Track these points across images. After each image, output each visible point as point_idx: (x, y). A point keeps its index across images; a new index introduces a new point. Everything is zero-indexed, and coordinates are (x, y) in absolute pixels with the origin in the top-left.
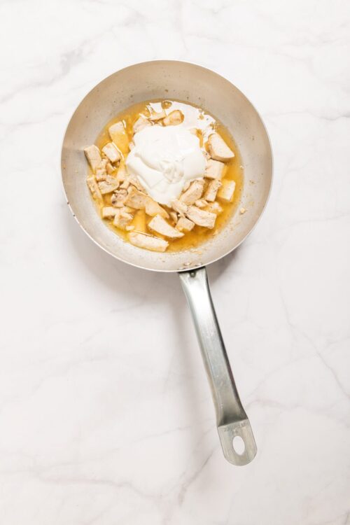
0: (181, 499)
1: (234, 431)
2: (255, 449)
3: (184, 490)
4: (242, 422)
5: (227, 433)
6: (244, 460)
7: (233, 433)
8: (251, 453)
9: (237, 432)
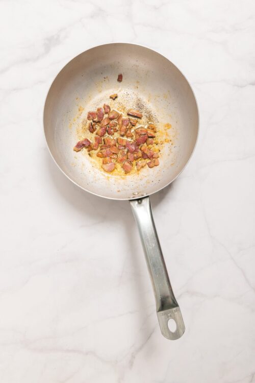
0: (131, 363)
1: (169, 315)
2: (184, 328)
3: (133, 357)
4: (174, 309)
5: (163, 317)
6: (176, 336)
7: (168, 316)
8: (181, 331)
9: (171, 316)
